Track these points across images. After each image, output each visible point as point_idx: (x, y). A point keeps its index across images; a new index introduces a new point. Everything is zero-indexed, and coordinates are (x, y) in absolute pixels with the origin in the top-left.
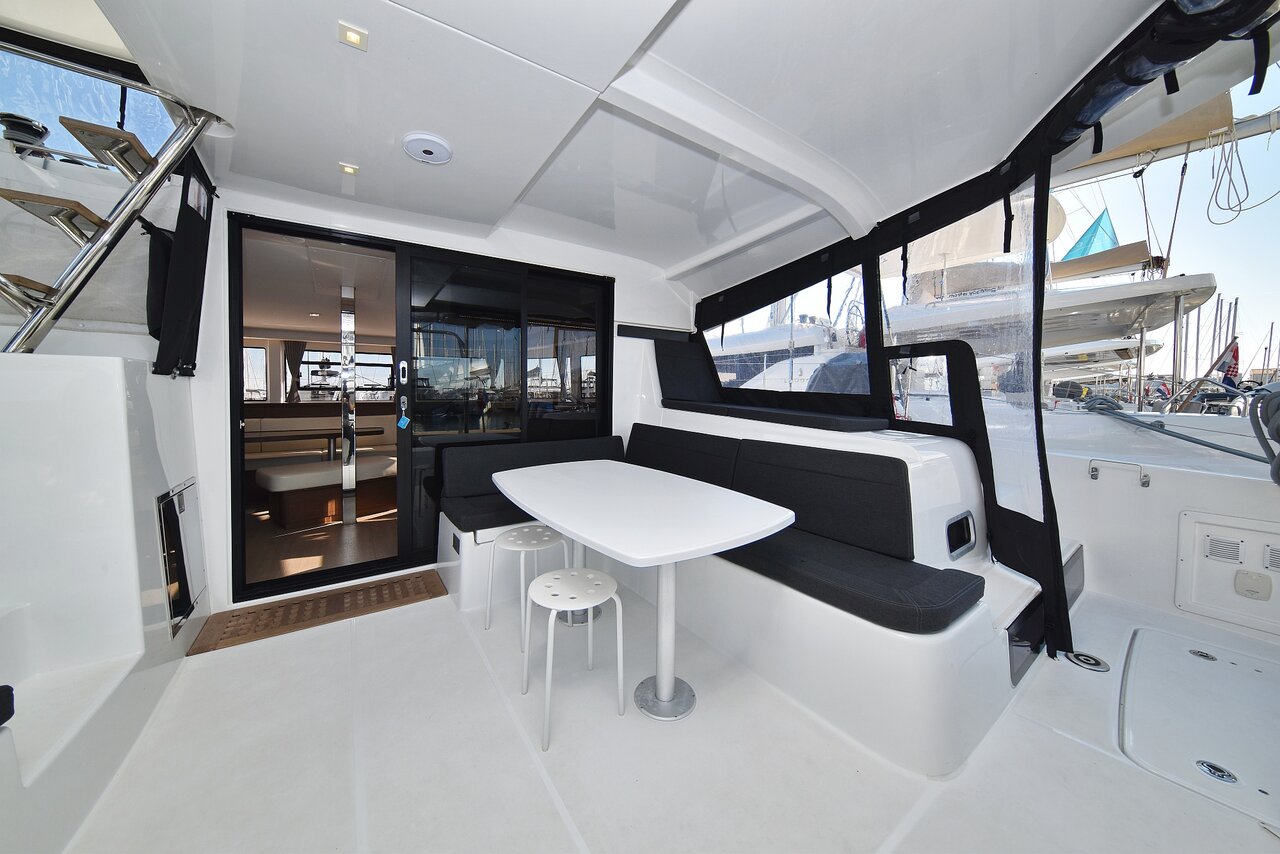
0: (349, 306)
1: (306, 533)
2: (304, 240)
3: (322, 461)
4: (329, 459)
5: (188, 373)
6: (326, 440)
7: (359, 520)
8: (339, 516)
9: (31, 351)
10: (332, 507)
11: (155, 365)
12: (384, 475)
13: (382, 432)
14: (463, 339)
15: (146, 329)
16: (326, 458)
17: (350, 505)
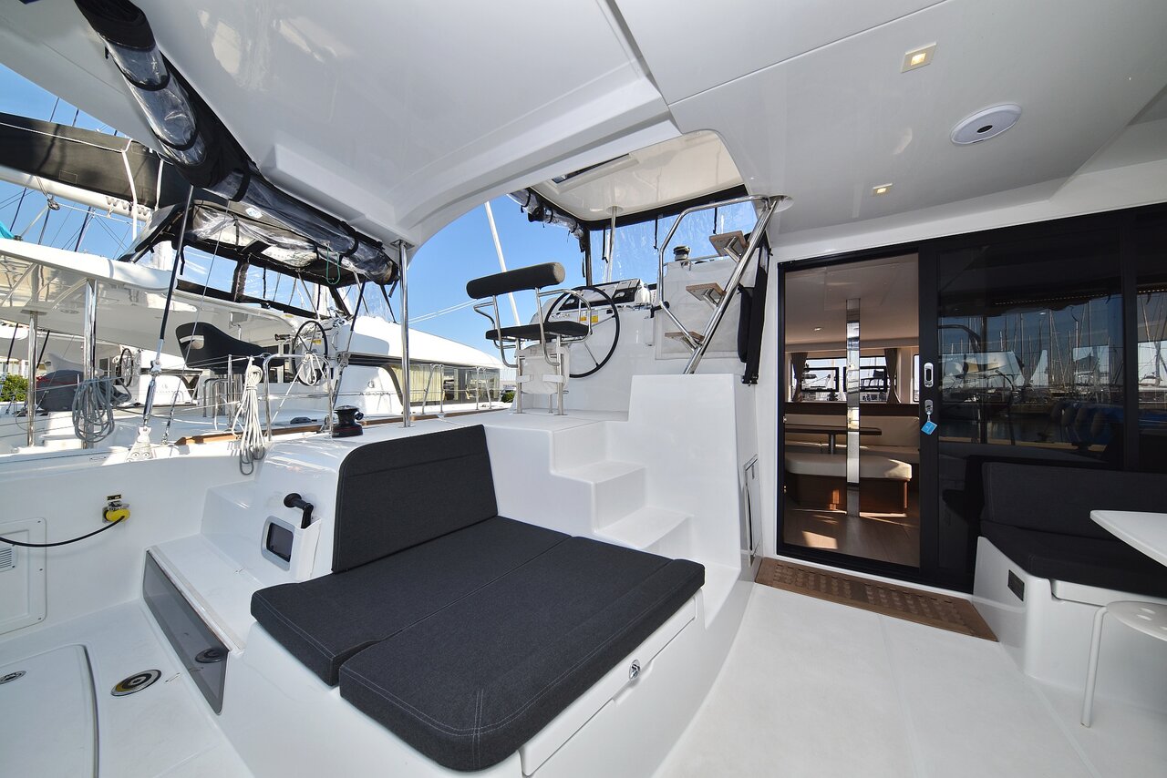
0: (853, 317)
1: (819, 513)
2: (825, 268)
3: (822, 453)
4: (830, 453)
5: (755, 382)
6: (827, 435)
7: (862, 514)
8: (843, 506)
9: (693, 373)
10: (836, 496)
11: (744, 377)
12: (887, 476)
13: (880, 433)
14: (976, 330)
15: (736, 354)
16: (827, 451)
17: (853, 499)
